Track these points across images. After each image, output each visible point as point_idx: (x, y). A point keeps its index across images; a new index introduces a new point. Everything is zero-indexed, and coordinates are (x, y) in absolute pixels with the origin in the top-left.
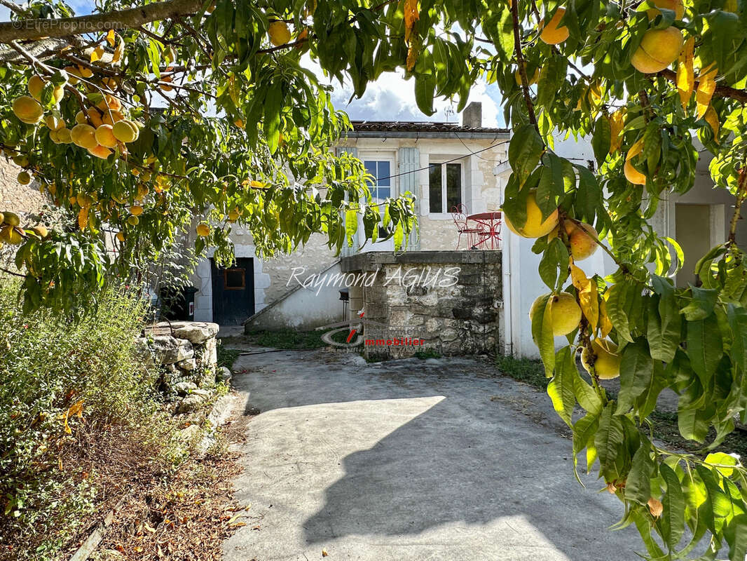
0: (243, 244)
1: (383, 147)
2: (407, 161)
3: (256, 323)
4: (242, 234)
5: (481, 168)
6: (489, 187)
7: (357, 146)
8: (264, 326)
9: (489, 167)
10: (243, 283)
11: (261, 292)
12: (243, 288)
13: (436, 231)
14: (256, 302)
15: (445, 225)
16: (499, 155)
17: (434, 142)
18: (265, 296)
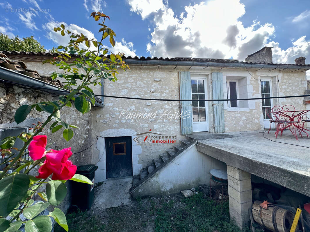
0: (125, 128)
1: (203, 72)
2: (216, 79)
3: (140, 191)
4: (125, 122)
5: (251, 84)
6: (256, 94)
7: (190, 71)
8: (146, 193)
9: (255, 83)
10: (125, 151)
11: (136, 157)
12: (124, 154)
13: (231, 118)
14: (133, 163)
15: (235, 114)
16: (260, 77)
17: (228, 70)
18: (139, 159)
